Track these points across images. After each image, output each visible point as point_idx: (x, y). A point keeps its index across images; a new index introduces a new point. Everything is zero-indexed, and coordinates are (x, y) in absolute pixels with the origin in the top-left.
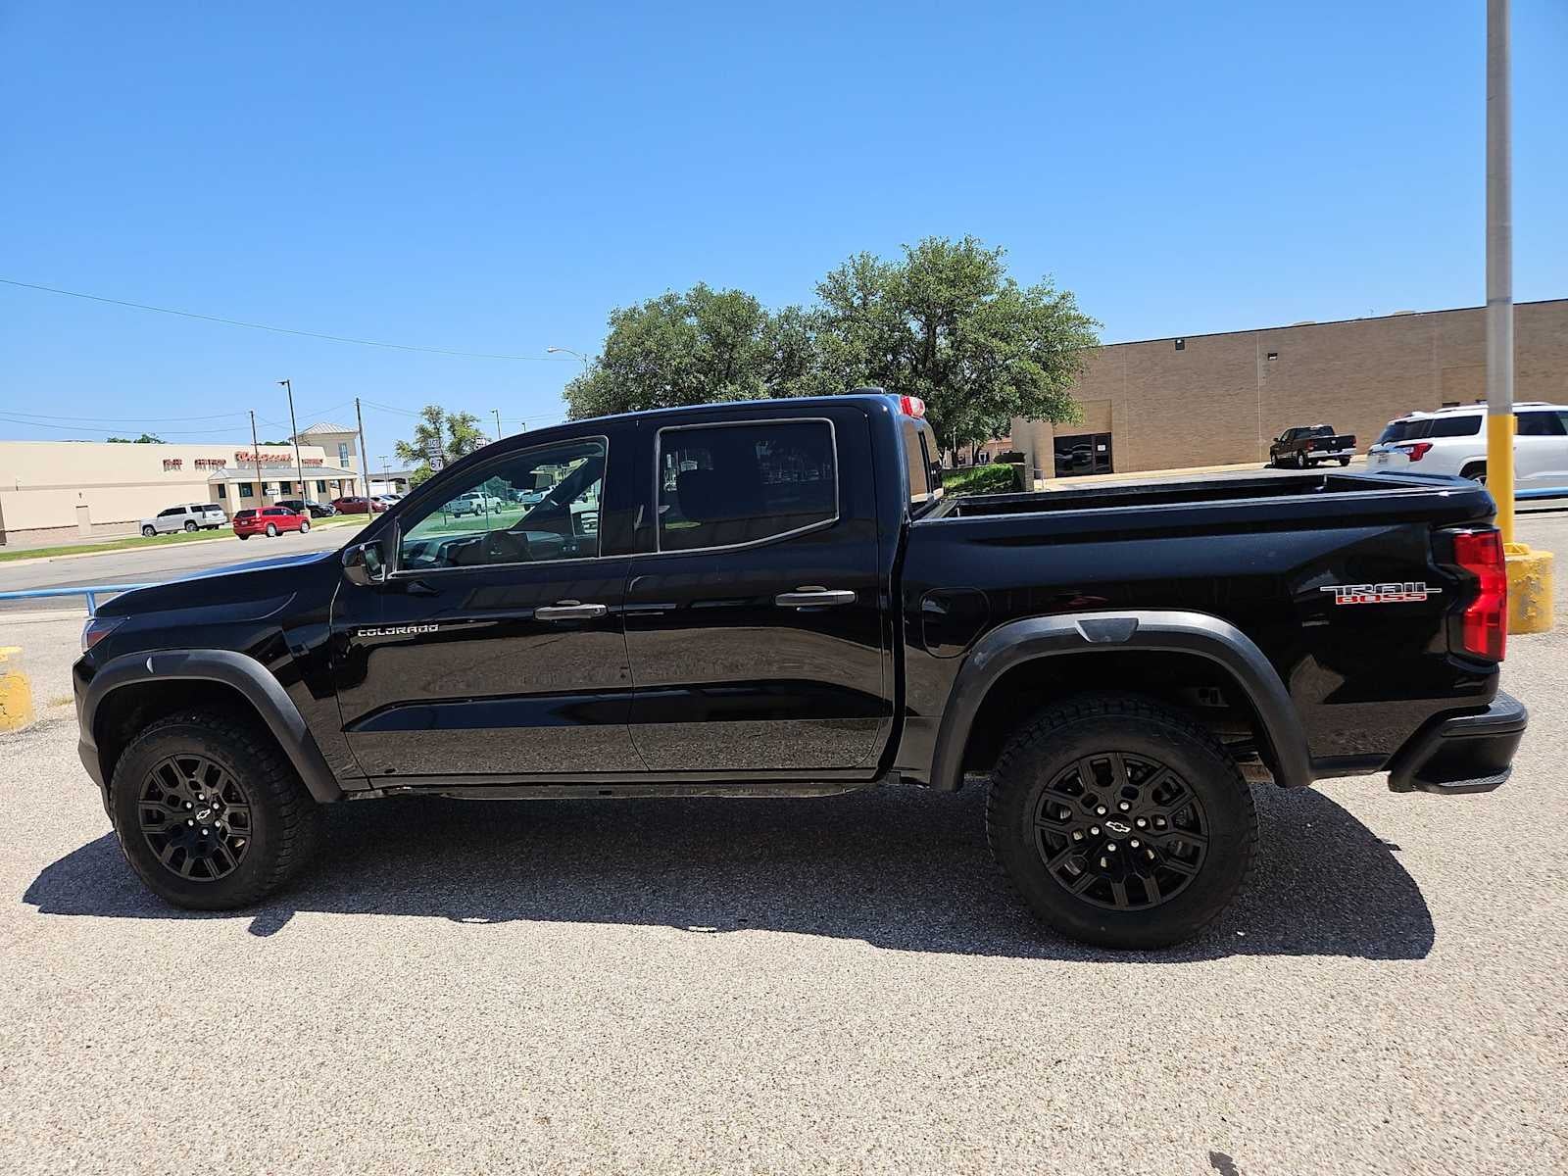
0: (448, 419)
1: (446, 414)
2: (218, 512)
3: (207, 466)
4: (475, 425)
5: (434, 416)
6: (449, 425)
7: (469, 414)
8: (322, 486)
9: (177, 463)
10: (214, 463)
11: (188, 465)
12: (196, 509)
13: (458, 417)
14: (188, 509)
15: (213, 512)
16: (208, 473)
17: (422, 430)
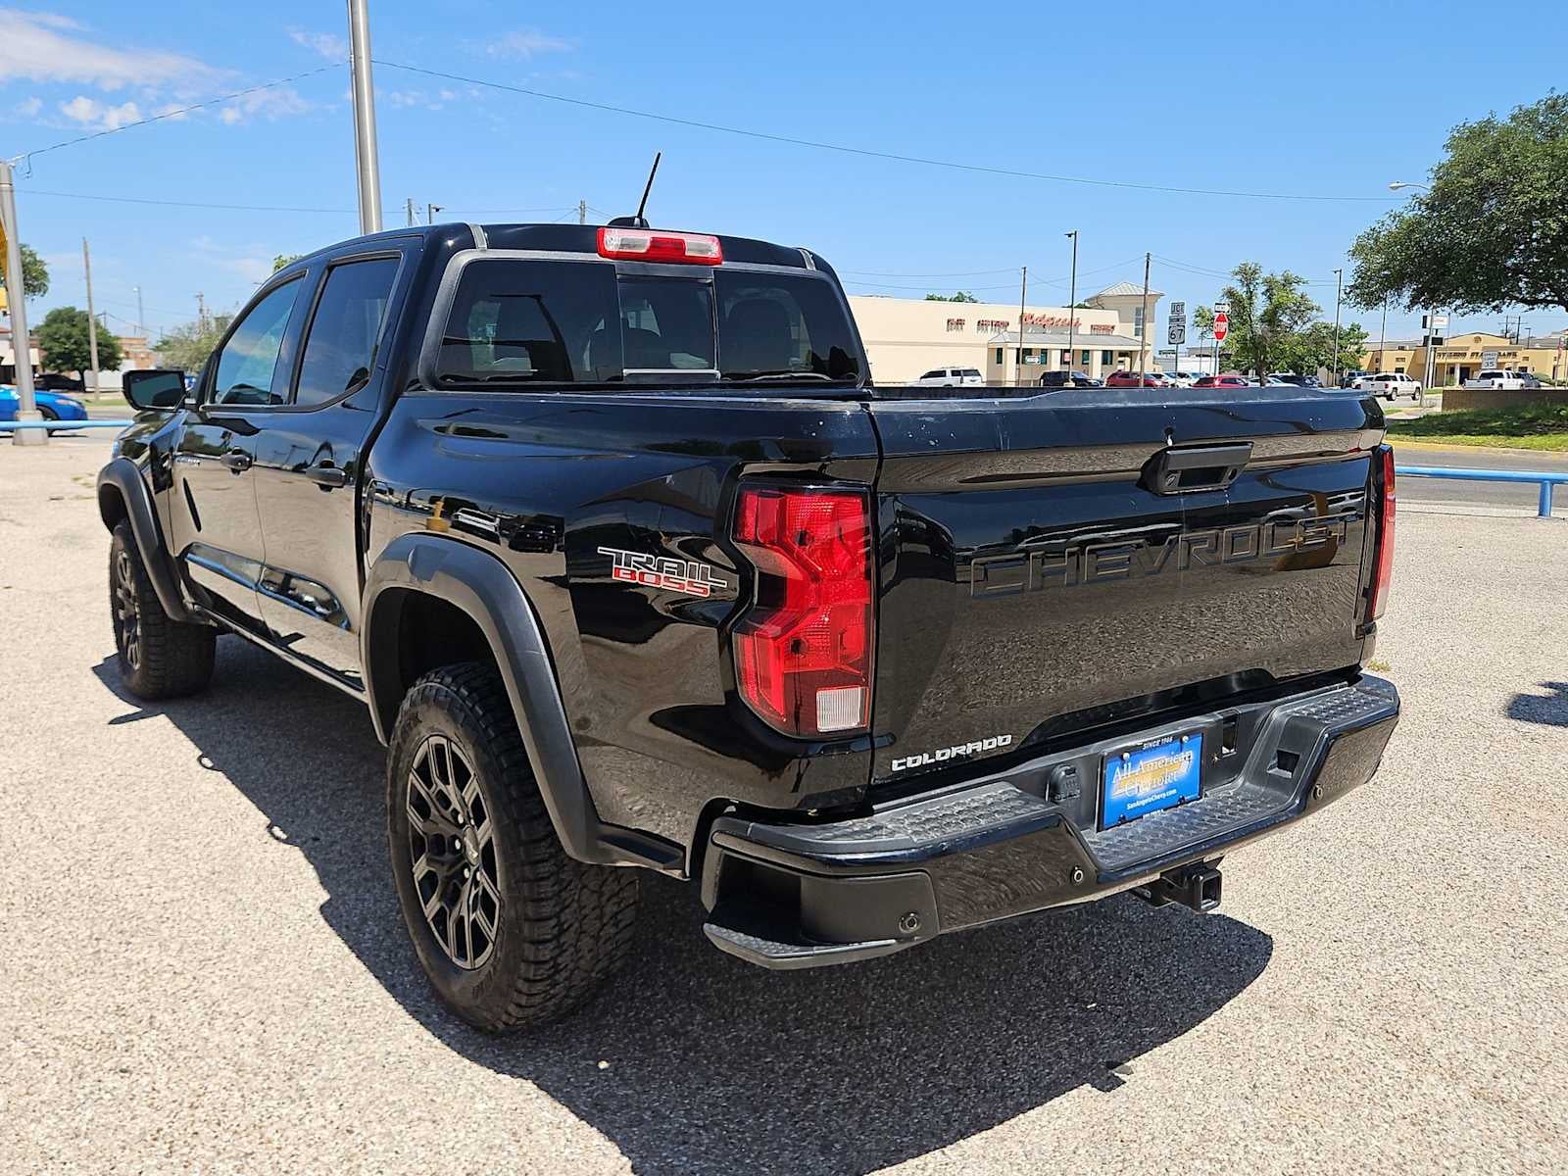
0: (1266, 281)
1: (1265, 274)
2: (976, 378)
3: (989, 328)
4: (1299, 289)
5: (1248, 275)
6: (1264, 288)
7: (1293, 273)
8: (1107, 357)
9: (960, 322)
10: (997, 324)
11: (971, 325)
12: (955, 373)
13: (1279, 278)
14: (949, 373)
15: (971, 378)
16: (989, 336)
17: (1230, 294)
